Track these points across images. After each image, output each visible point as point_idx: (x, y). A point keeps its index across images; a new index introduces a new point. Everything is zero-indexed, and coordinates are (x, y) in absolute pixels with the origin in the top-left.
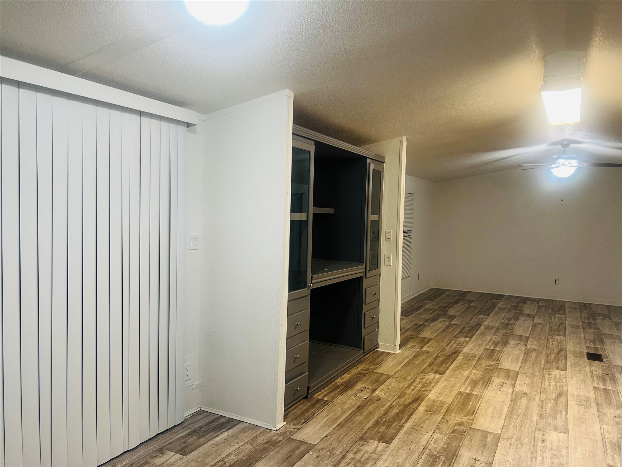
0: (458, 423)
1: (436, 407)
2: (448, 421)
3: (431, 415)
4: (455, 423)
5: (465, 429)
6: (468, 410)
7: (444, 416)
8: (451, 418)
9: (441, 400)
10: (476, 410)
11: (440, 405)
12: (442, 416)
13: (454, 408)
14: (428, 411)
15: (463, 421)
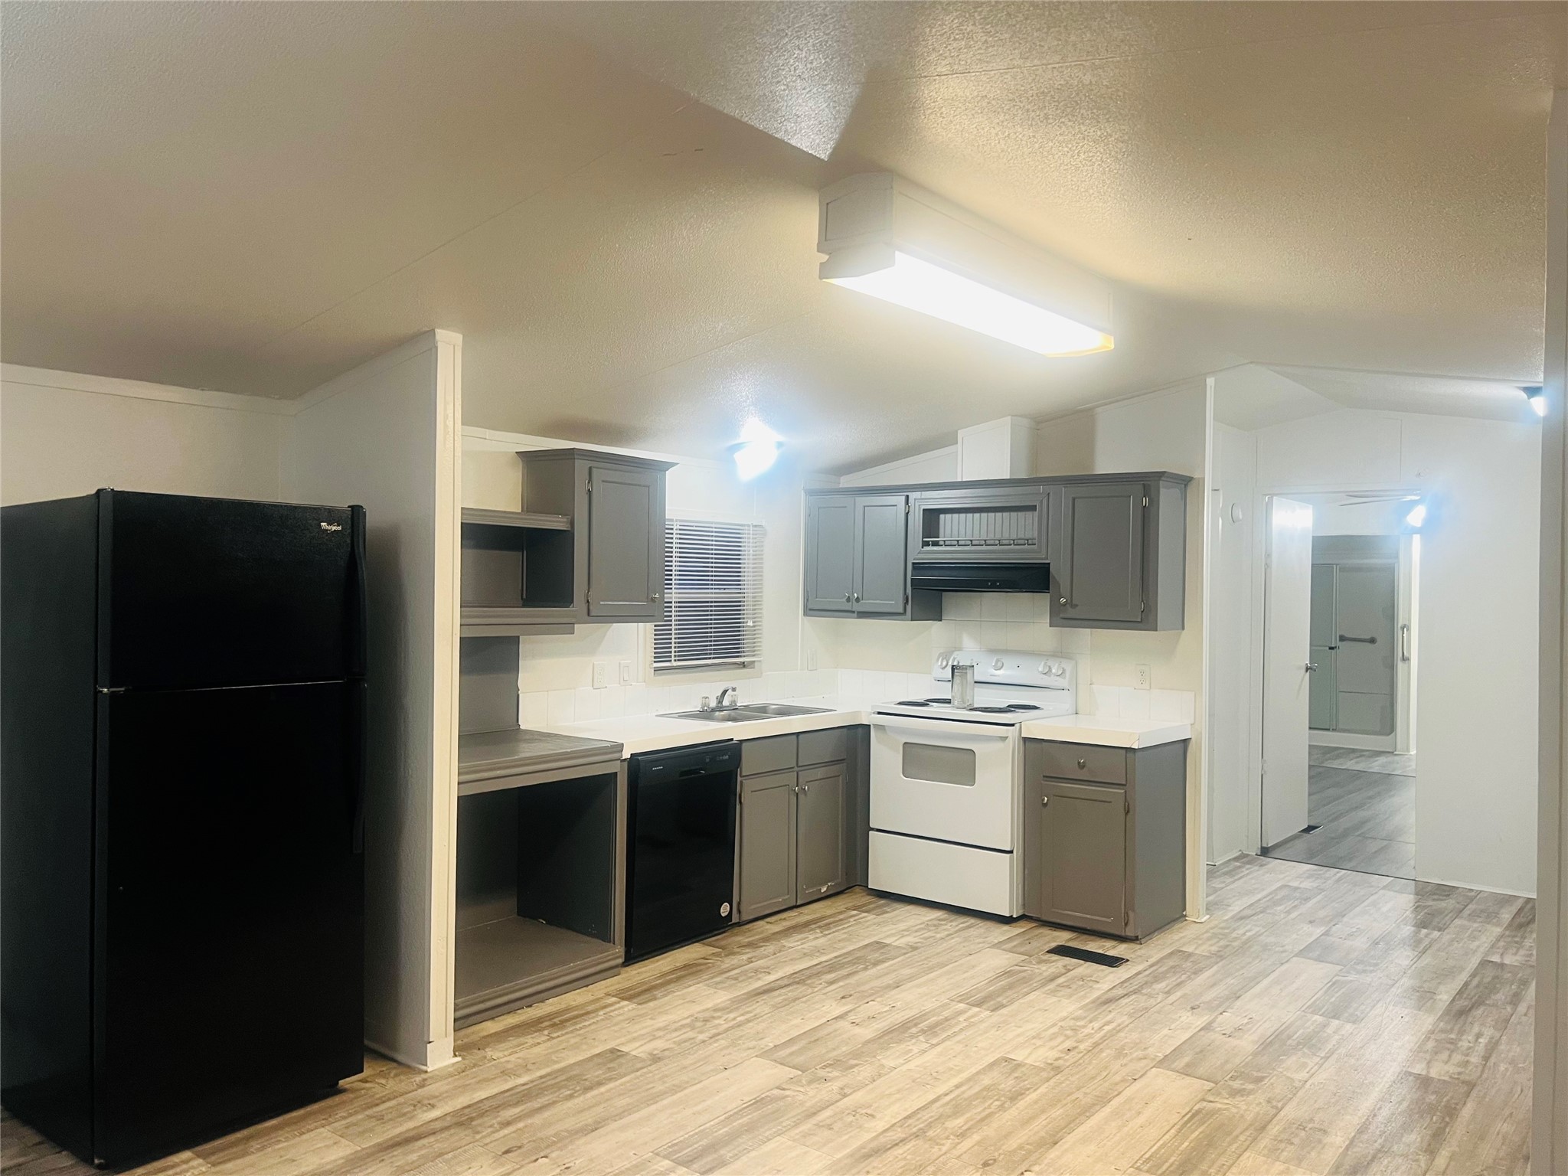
0: (1242, 1096)
1: (1296, 1141)
2: (1269, 1102)
3: (1312, 1120)
4: (1251, 1096)
5: (1231, 1083)
6: (1203, 1124)
7: (1275, 1115)
8: (1258, 1109)
9: (1278, 1163)
10: (1180, 1123)
11: (1283, 1145)
12: (1282, 1113)
13: (1241, 1133)
14: (1320, 1130)
15: (1227, 1099)
